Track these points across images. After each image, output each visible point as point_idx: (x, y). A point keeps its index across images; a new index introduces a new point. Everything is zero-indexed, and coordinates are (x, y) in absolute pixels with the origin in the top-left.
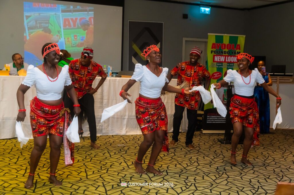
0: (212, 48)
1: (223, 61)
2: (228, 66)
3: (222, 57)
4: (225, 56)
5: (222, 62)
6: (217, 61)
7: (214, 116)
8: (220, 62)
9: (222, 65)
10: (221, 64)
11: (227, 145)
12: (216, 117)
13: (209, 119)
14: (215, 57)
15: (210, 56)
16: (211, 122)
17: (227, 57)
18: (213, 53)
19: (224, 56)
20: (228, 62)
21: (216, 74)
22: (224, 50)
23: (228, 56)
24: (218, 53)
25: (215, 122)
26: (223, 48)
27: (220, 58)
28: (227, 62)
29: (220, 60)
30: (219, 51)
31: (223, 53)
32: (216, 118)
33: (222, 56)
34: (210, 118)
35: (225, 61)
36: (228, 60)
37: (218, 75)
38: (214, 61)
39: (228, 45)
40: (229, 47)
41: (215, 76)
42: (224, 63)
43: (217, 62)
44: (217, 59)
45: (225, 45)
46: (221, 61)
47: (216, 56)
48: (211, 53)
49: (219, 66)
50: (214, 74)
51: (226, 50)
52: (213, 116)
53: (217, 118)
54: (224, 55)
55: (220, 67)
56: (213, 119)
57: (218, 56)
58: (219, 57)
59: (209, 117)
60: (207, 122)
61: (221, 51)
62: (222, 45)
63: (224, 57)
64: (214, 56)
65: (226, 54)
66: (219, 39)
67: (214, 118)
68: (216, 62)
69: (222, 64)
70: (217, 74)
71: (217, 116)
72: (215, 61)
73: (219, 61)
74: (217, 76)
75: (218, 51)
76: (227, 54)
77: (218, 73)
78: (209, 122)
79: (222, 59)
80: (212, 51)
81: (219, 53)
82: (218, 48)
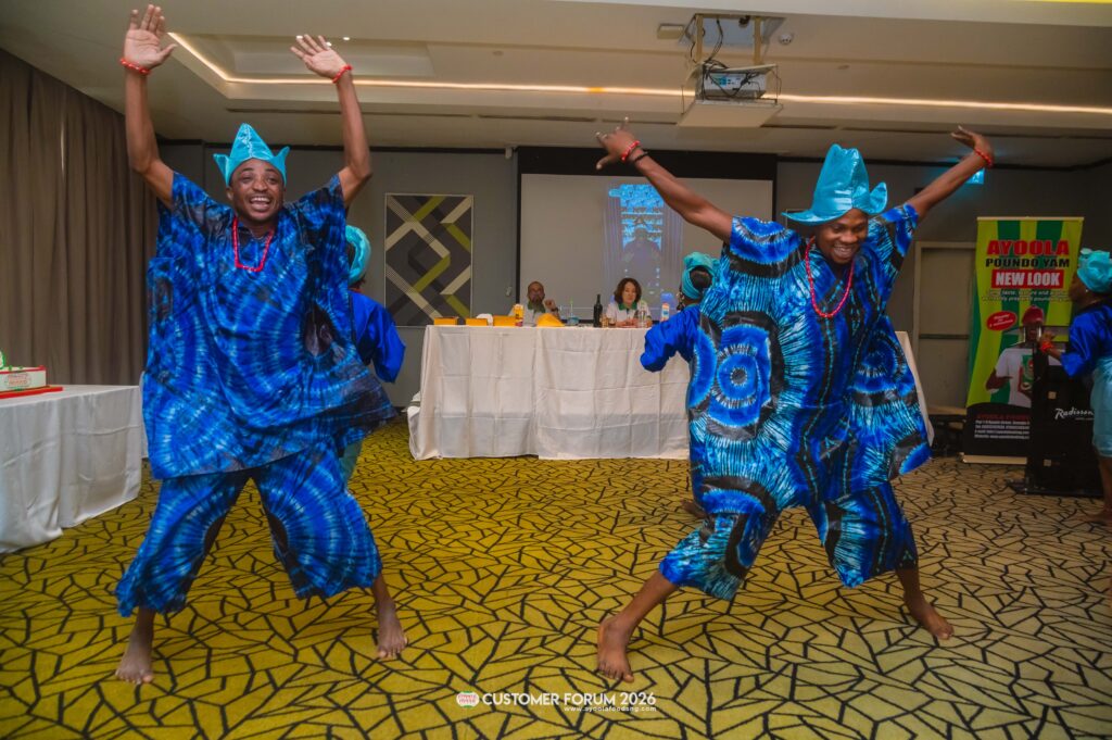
0: (990, 251)
1: (1021, 283)
2: (1033, 296)
3: (1018, 274)
4: (1027, 272)
6: (1002, 284)
7: (995, 420)
8: (1011, 287)
9: (1017, 295)
10: (1013, 293)
11: (1032, 497)
13: (981, 429)
14: (998, 274)
15: (983, 274)
16: (986, 436)
17: (1030, 275)
18: (992, 266)
19: (1021, 271)
20: (1034, 288)
21: (999, 318)
22: (1022, 257)
23: (1033, 272)
24: (1005, 264)
25: (996, 437)
26: (1020, 251)
27: (1010, 276)
28: (1030, 287)
29: (1010, 281)
30: (1010, 260)
31: (1018, 265)
32: (999, 427)
33: (1016, 271)
34: (984, 427)
35: (1025, 285)
36: (1032, 281)
37: (1005, 319)
38: (994, 285)
39: (1033, 244)
40: (1035, 247)
41: (997, 321)
42: (1022, 289)
43: (1004, 287)
44: (1001, 279)
45: (1024, 244)
46: (1014, 283)
47: (1001, 271)
48: (987, 265)
49: (1008, 296)
50: (996, 318)
51: (1029, 256)
52: (992, 420)
53: (1004, 427)
54: (1021, 268)
55: (1011, 299)
57: (1009, 271)
58: (1008, 274)
59: (980, 422)
60: (976, 436)
61: (1014, 261)
62: (1017, 245)
63: (1023, 274)
64: (994, 273)
65: (1028, 265)
66: (1008, 231)
67: (995, 427)
68: (999, 286)
69: (1018, 292)
70: (1002, 317)
71: (1003, 422)
72: (997, 283)
73: (1008, 283)
74: (1003, 323)
75: (1005, 260)
76: (1030, 267)
77: (1007, 316)
78: (981, 436)
79: (1018, 279)
80: (988, 260)
81: (1010, 265)
82: (1006, 252)
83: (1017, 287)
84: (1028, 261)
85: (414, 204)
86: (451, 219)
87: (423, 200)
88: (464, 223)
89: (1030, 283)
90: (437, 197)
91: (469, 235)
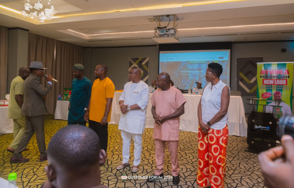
1: (272, 83)
2: (277, 87)
3: (271, 80)
6: (266, 83)
8: (269, 85)
27: (269, 81)
28: (276, 85)
36: (276, 83)
37: (267, 95)
41: (265, 95)
42: (273, 85)
43: (267, 85)
46: (270, 83)
47: (265, 80)
48: (261, 78)
55: (269, 88)
58: (268, 80)
64: (263, 80)
68: (265, 84)
69: (271, 86)
72: (264, 83)
73: (268, 83)
76: (276, 78)
80: (261, 76)
83: (271, 85)
84: (275, 76)
85: (135, 60)
86: (144, 63)
87: (137, 59)
88: (147, 64)
89: (275, 83)
90: (141, 58)
91: (148, 67)
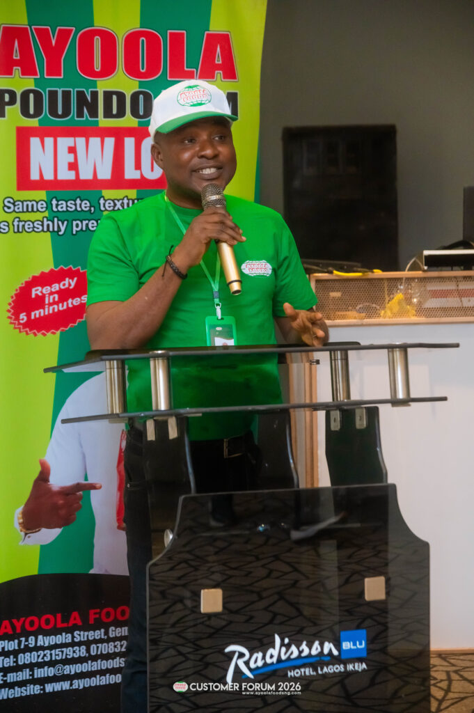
1: (105, 173)
3: (95, 141)
4: (119, 135)
5: (95, 184)
6: (49, 176)
7: (56, 632)
8: (77, 188)
9: (96, 214)
10: (85, 205)
12: (73, 644)
14: (35, 142)
16: (36, 690)
17: (129, 143)
18: (13, 111)
19: (104, 133)
21: (46, 290)
22: (103, 85)
24: (53, 111)
26: (98, 66)
27: (72, 150)
28: (132, 184)
30: (67, 95)
31: (94, 113)
32: (69, 652)
33: (87, 132)
34: (25, 658)
35: (118, 180)
36: (138, 166)
37: (64, 295)
38: (24, 180)
39: (132, 38)
41: (40, 302)
42: (108, 194)
43: (53, 186)
45: (108, 39)
46: (86, 174)
47: (42, 132)
49: (67, 217)
50: (36, 292)
51: (124, 83)
52: (46, 634)
53: (82, 651)
54: (104, 122)
55: (77, 227)
56: (52, 664)
57: (56, 133)
58: (64, 142)
61: (81, 95)
63: (110, 142)
65: (121, 113)
67: (57, 654)
68: (42, 183)
69: (95, 203)
70: (56, 287)
71: (80, 636)
72: (34, 175)
73: (66, 175)
74: (62, 307)
75: (53, 95)
77: (69, 283)
79: (95, 158)
82: (54, 69)
83: (95, 187)
84: (121, 97)
89: (130, 173)
